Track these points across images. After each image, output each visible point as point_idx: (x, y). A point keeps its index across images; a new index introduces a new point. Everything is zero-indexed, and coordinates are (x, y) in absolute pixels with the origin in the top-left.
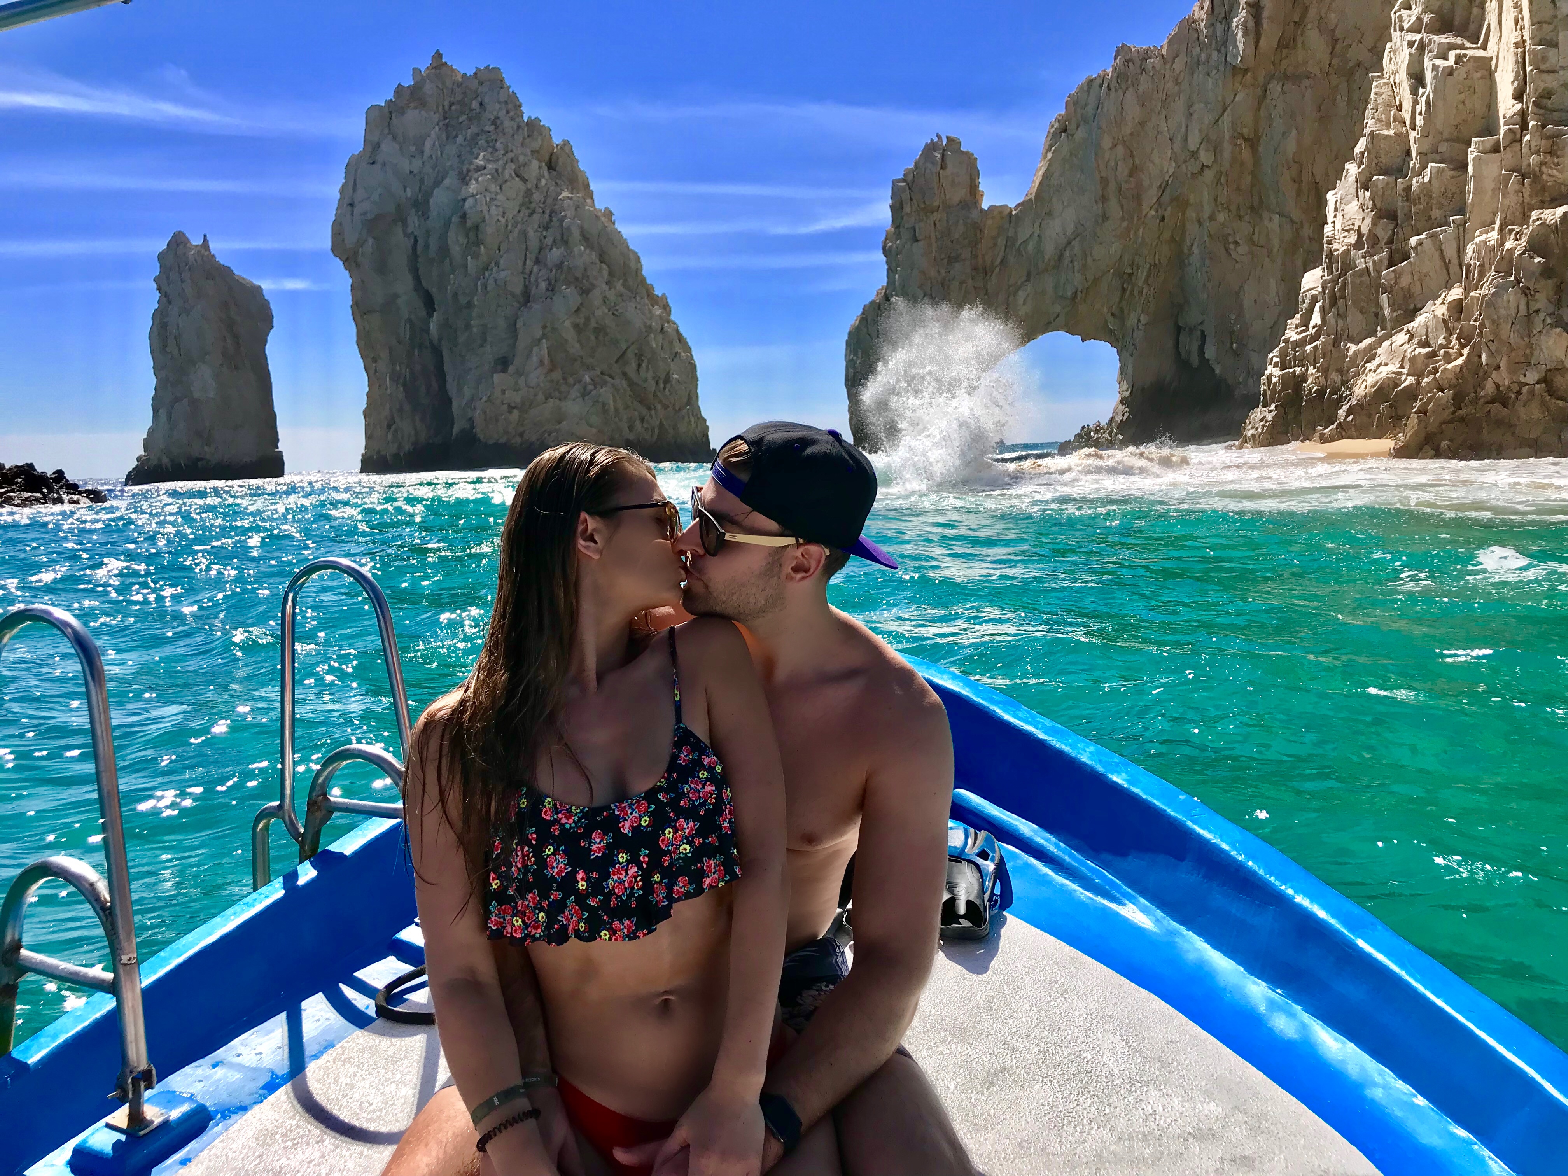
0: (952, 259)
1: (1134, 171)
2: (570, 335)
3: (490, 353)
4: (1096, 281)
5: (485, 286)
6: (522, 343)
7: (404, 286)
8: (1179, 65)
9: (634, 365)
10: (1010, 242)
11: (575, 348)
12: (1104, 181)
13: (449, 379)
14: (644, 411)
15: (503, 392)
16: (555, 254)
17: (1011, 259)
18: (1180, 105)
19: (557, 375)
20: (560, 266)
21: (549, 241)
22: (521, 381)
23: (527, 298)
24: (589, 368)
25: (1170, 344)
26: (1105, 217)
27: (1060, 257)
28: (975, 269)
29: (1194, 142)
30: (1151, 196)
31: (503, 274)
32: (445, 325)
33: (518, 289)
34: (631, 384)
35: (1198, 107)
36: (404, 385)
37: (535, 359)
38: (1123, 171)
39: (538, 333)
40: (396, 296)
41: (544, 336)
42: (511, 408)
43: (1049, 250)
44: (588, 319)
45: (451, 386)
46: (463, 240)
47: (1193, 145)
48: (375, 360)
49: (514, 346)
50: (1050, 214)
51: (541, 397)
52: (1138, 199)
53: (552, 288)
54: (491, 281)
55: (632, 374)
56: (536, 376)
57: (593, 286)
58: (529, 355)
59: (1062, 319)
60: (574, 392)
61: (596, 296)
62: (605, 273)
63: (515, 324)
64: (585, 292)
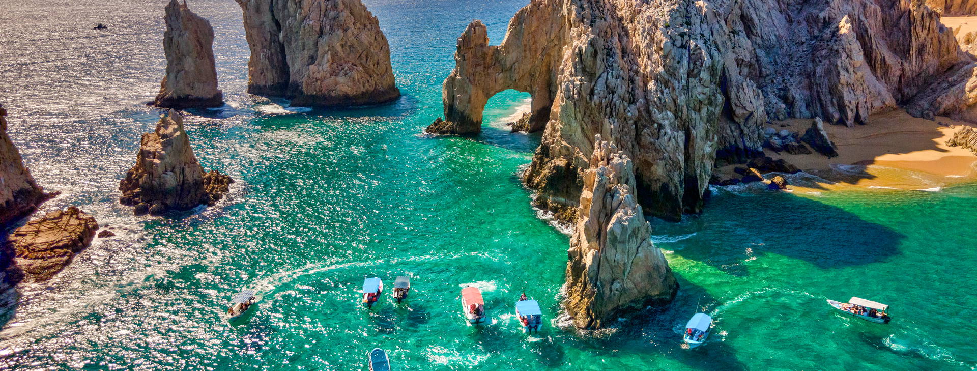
0: (477, 65)
1: (535, 42)
2: (339, 49)
3: (306, 54)
4: (523, 76)
5: (304, 27)
6: (320, 53)
7: (267, 18)
8: (549, 9)
9: (365, 60)
10: (497, 59)
11: (342, 54)
12: (525, 45)
13: (288, 58)
14: (369, 78)
15: (314, 73)
16: (332, 14)
17: (497, 64)
18: (549, 22)
19: (335, 65)
20: (334, 19)
21: (329, 7)
22: (320, 68)
23: (321, 33)
24: (347, 62)
25: (547, 95)
26: (525, 57)
27: (512, 67)
28: (485, 67)
29: (552, 36)
30: (540, 51)
31: (311, 23)
32: (285, 36)
33: (318, 29)
34: (364, 67)
35: (554, 25)
36: (268, 58)
37: (325, 59)
38: (531, 42)
39: (327, 48)
40: (264, 22)
41: (329, 50)
42: (317, 80)
43: (508, 65)
44: (346, 42)
45: (289, 62)
46: (294, 6)
47: (552, 38)
48: (254, 46)
49: (317, 51)
50: (509, 52)
51: (328, 75)
52: (536, 52)
53: (331, 28)
54: (307, 26)
55: (364, 63)
56: (326, 66)
57: (348, 28)
58: (323, 57)
59: (512, 86)
60: (342, 73)
61: (349, 32)
62: (353, 20)
63: (317, 42)
64: (345, 30)
